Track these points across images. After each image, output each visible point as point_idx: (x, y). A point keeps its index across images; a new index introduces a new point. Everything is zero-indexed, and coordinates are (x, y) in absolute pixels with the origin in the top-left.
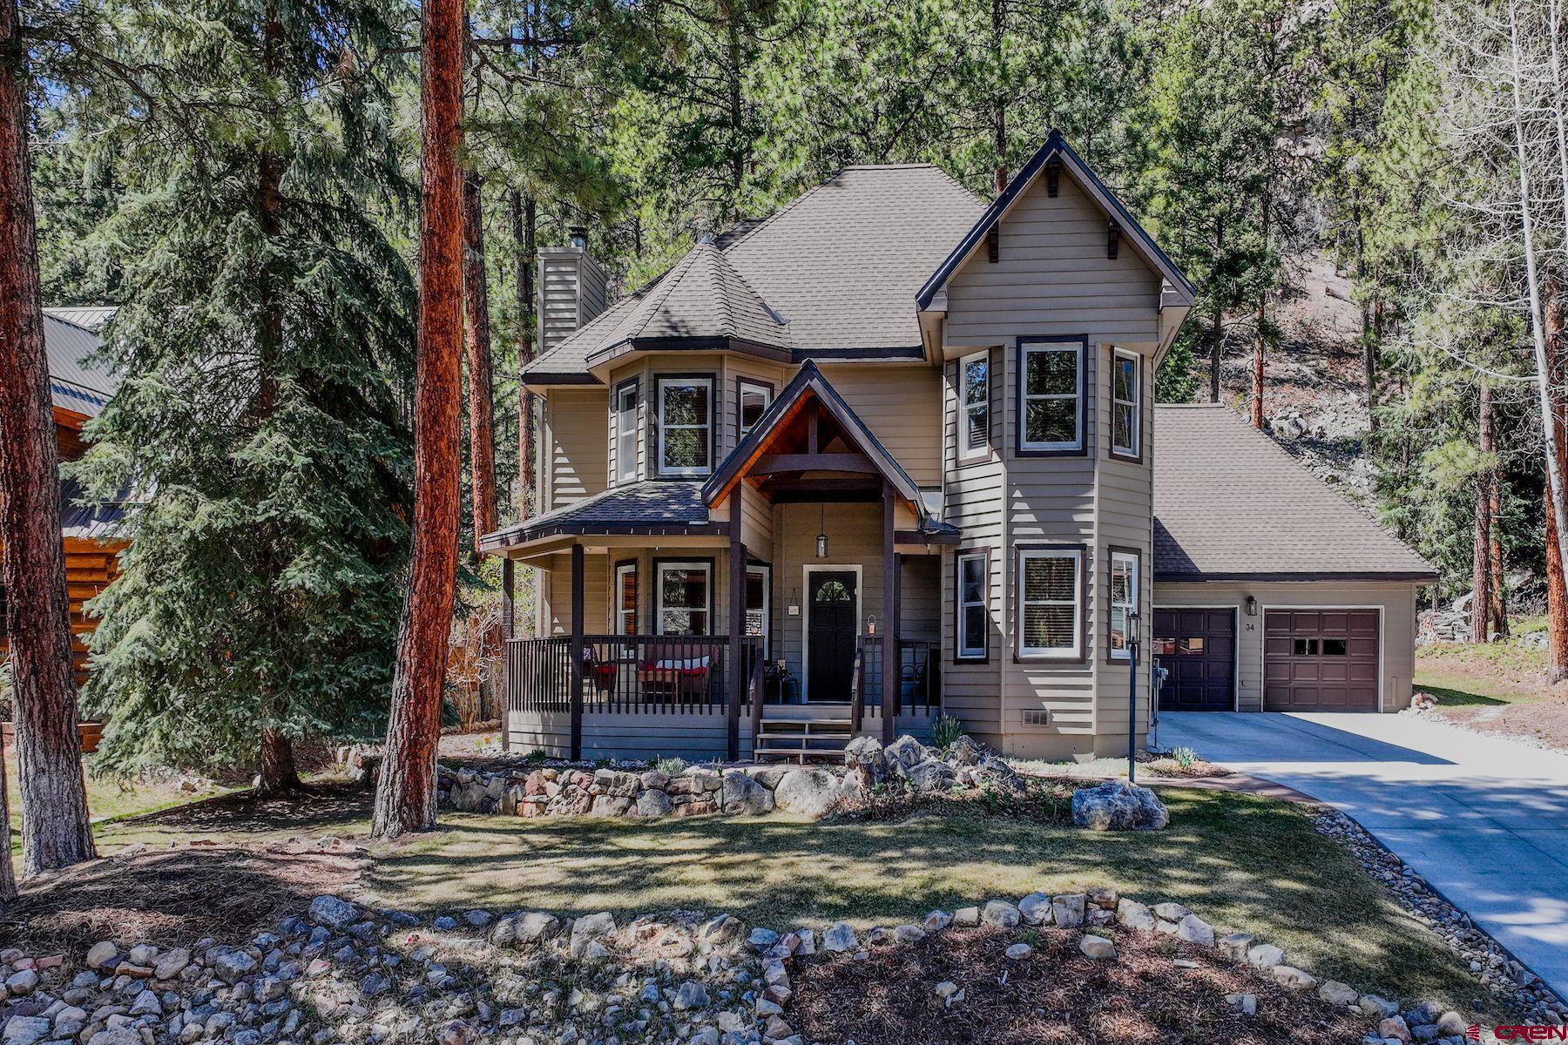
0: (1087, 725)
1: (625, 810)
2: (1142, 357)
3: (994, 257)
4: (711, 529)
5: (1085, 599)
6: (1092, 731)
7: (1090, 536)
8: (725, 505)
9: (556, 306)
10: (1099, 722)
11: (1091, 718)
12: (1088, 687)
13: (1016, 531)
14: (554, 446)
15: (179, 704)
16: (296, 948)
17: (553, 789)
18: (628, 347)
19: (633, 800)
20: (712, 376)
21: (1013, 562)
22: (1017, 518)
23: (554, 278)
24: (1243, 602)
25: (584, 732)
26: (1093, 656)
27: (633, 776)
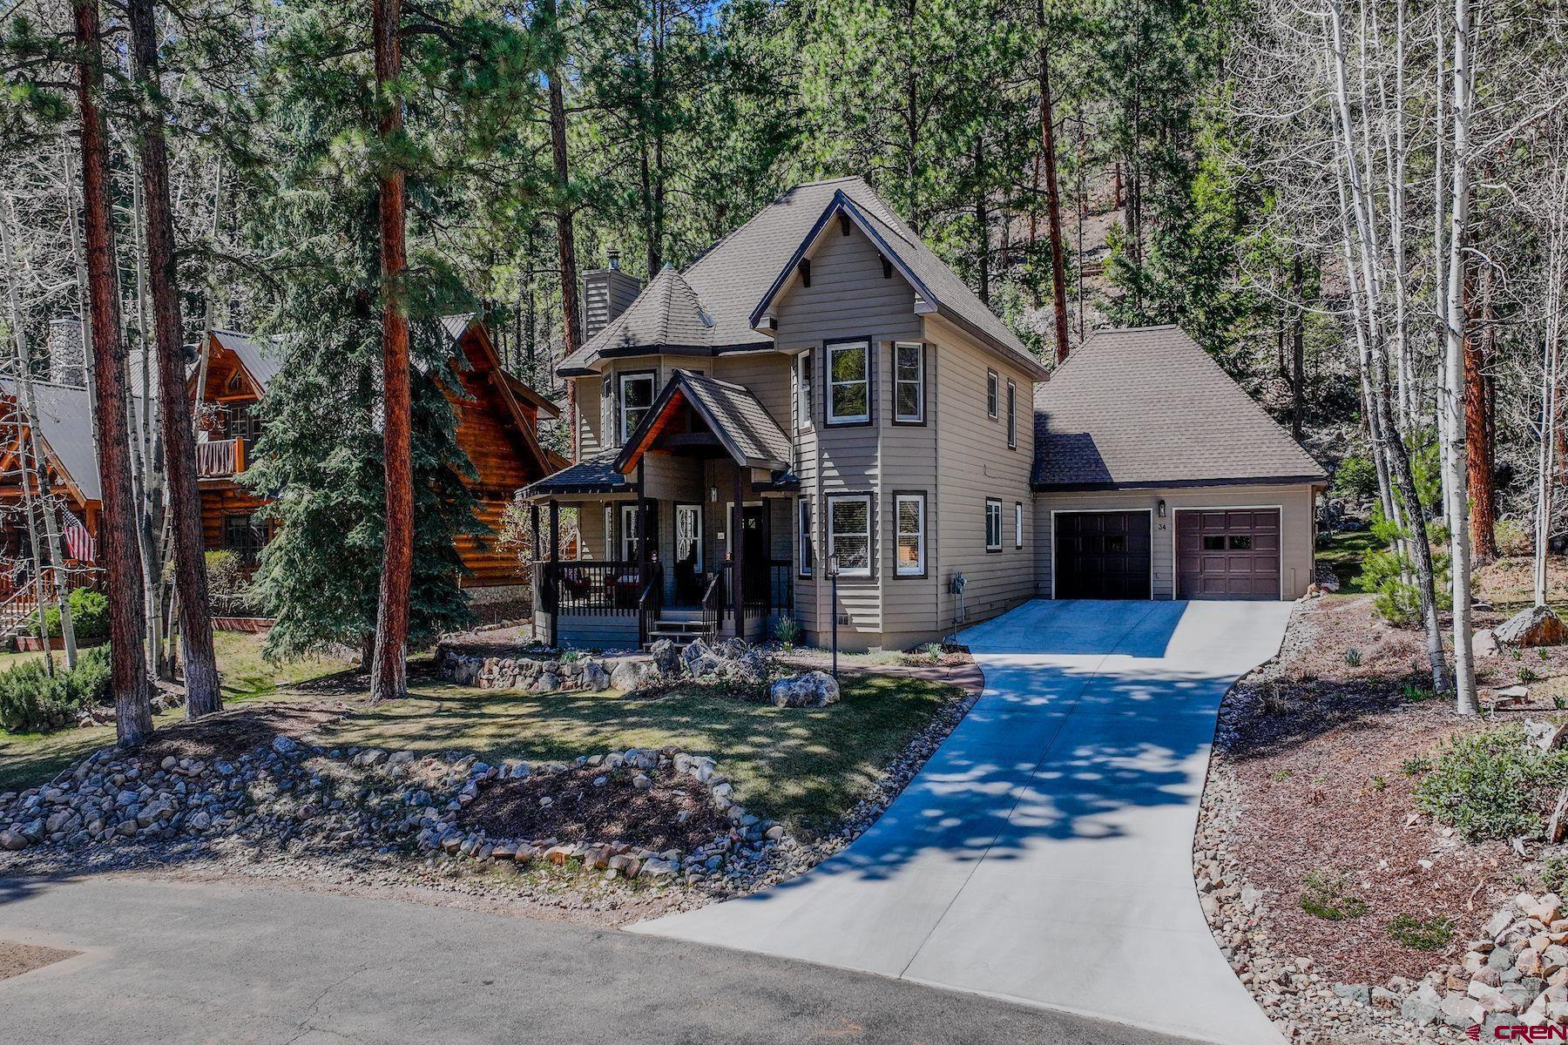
0: (876, 625)
1: (531, 685)
2: (924, 345)
3: (807, 284)
4: (626, 488)
5: (873, 532)
6: (879, 630)
7: (876, 485)
8: (635, 472)
9: (595, 312)
10: (884, 623)
11: (878, 620)
12: (876, 598)
13: (826, 483)
14: (581, 419)
15: (300, 616)
16: (257, 764)
17: (496, 669)
18: (597, 356)
19: (536, 679)
20: (654, 371)
21: (823, 506)
22: (826, 473)
23: (594, 292)
24: (1156, 505)
25: (559, 628)
26: (879, 575)
27: (537, 663)
